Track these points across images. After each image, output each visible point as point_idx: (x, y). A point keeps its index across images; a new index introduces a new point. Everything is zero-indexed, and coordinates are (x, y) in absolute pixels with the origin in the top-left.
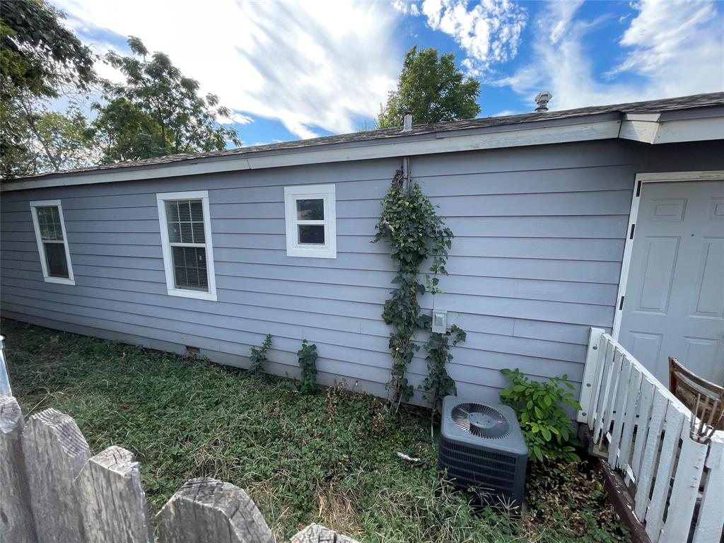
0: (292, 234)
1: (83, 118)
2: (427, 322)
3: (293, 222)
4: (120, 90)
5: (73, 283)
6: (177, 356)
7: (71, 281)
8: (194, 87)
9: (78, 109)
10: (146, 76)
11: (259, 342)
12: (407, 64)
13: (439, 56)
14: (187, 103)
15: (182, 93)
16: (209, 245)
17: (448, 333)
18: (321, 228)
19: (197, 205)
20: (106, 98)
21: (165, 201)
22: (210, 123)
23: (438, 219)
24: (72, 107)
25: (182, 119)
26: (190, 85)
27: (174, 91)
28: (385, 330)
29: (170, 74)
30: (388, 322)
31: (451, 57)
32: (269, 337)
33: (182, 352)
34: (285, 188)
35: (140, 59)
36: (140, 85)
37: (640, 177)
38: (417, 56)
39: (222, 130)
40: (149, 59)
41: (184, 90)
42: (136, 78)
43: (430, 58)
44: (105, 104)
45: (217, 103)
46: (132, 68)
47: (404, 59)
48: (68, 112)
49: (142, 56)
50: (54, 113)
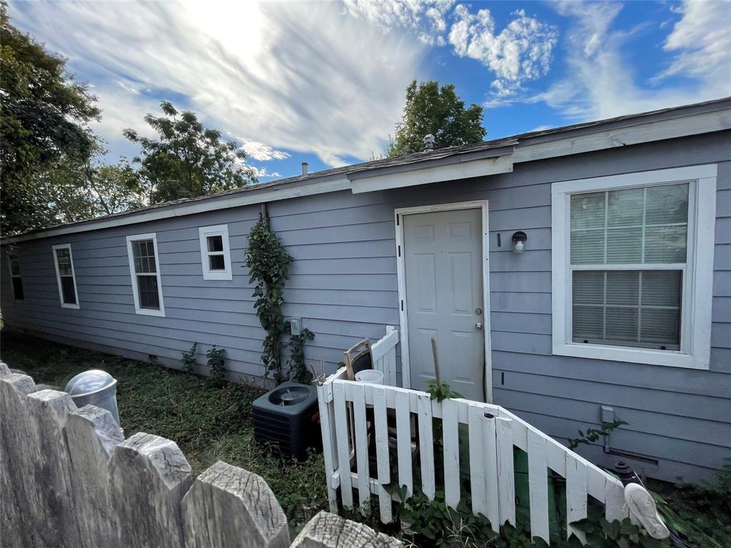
0: (206, 263)
1: (131, 169)
2: (288, 327)
3: (205, 253)
4: (154, 146)
5: (78, 307)
6: (144, 363)
7: (76, 306)
8: (217, 137)
9: (127, 162)
10: (176, 132)
11: (188, 347)
12: (409, 98)
13: (440, 88)
14: (212, 150)
15: (207, 143)
16: (158, 274)
17: (302, 335)
18: (222, 257)
19: (150, 243)
20: (145, 153)
21: (132, 241)
22: (230, 166)
23: (282, 248)
24: (122, 161)
25: (208, 164)
26: (213, 135)
27: (200, 141)
28: (264, 334)
29: (194, 128)
30: (266, 328)
31: (451, 88)
32: (196, 344)
33: (146, 359)
34: (200, 228)
35: (171, 118)
36: (172, 139)
37: (397, 211)
38: (418, 90)
39: (241, 170)
40: (179, 118)
41: (208, 140)
42: (169, 134)
43: (431, 89)
44: (143, 158)
45: (236, 147)
46: (166, 127)
47: (406, 93)
48: (119, 165)
49: (173, 116)
50: (111, 166)
